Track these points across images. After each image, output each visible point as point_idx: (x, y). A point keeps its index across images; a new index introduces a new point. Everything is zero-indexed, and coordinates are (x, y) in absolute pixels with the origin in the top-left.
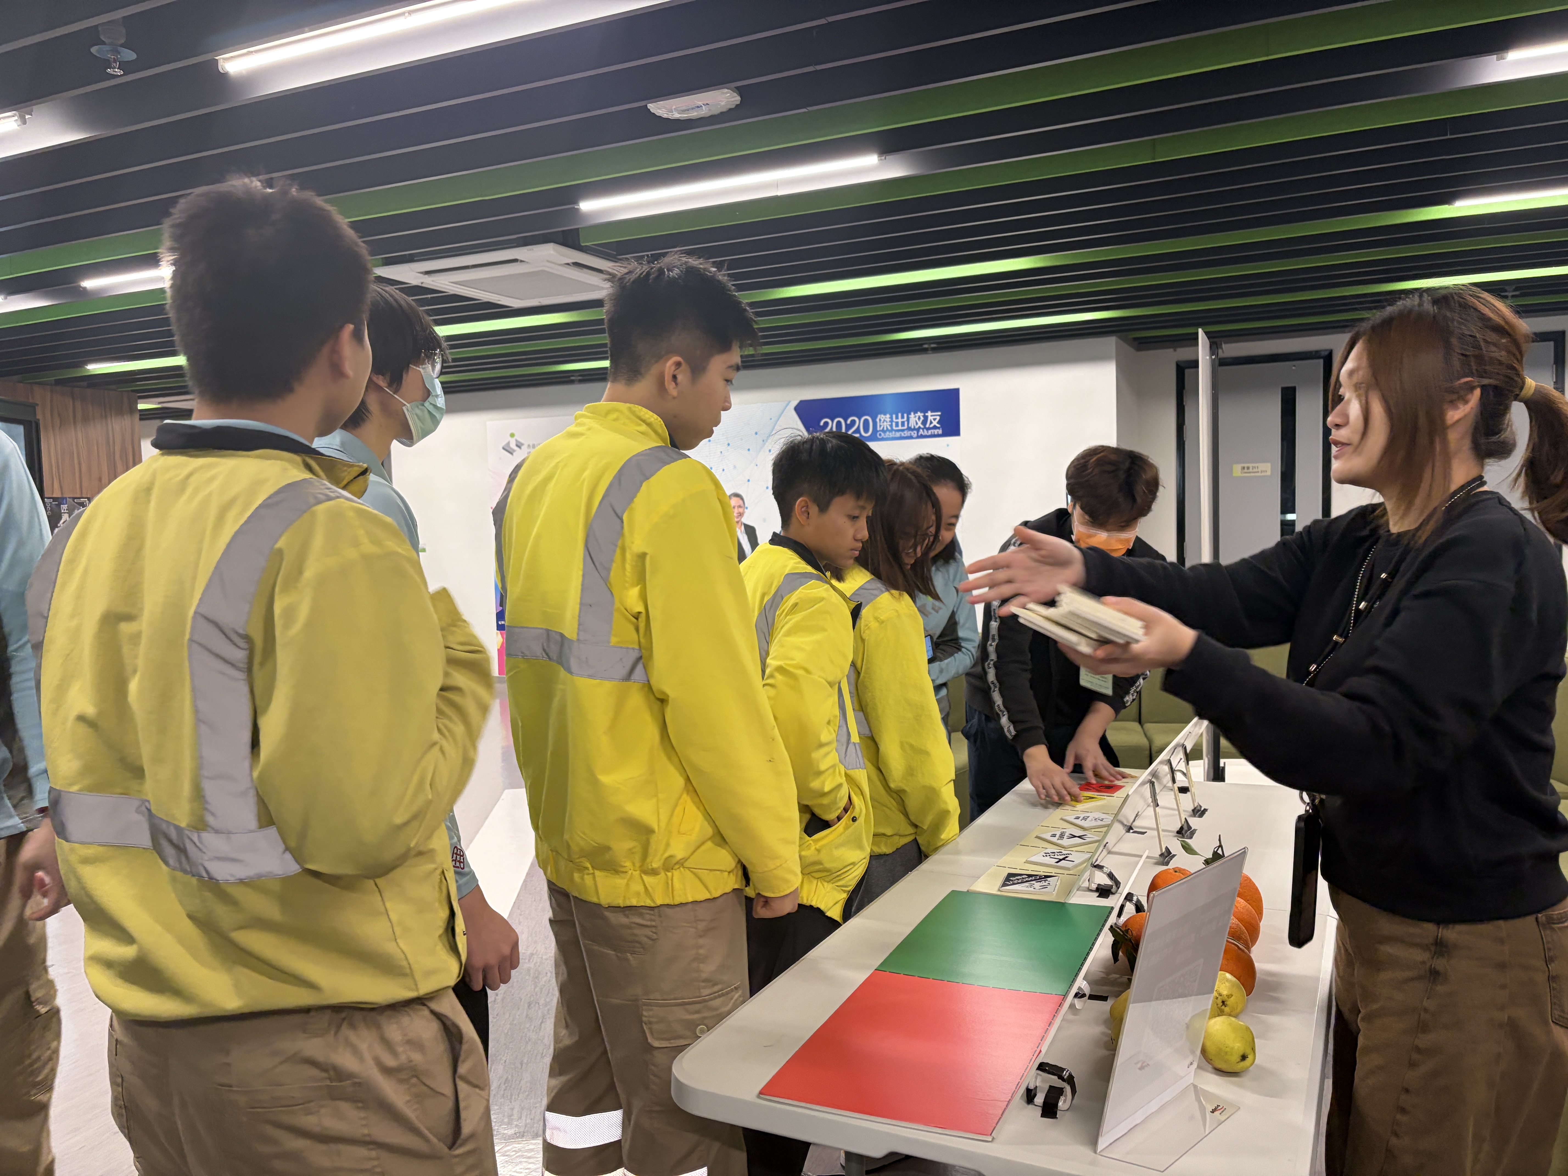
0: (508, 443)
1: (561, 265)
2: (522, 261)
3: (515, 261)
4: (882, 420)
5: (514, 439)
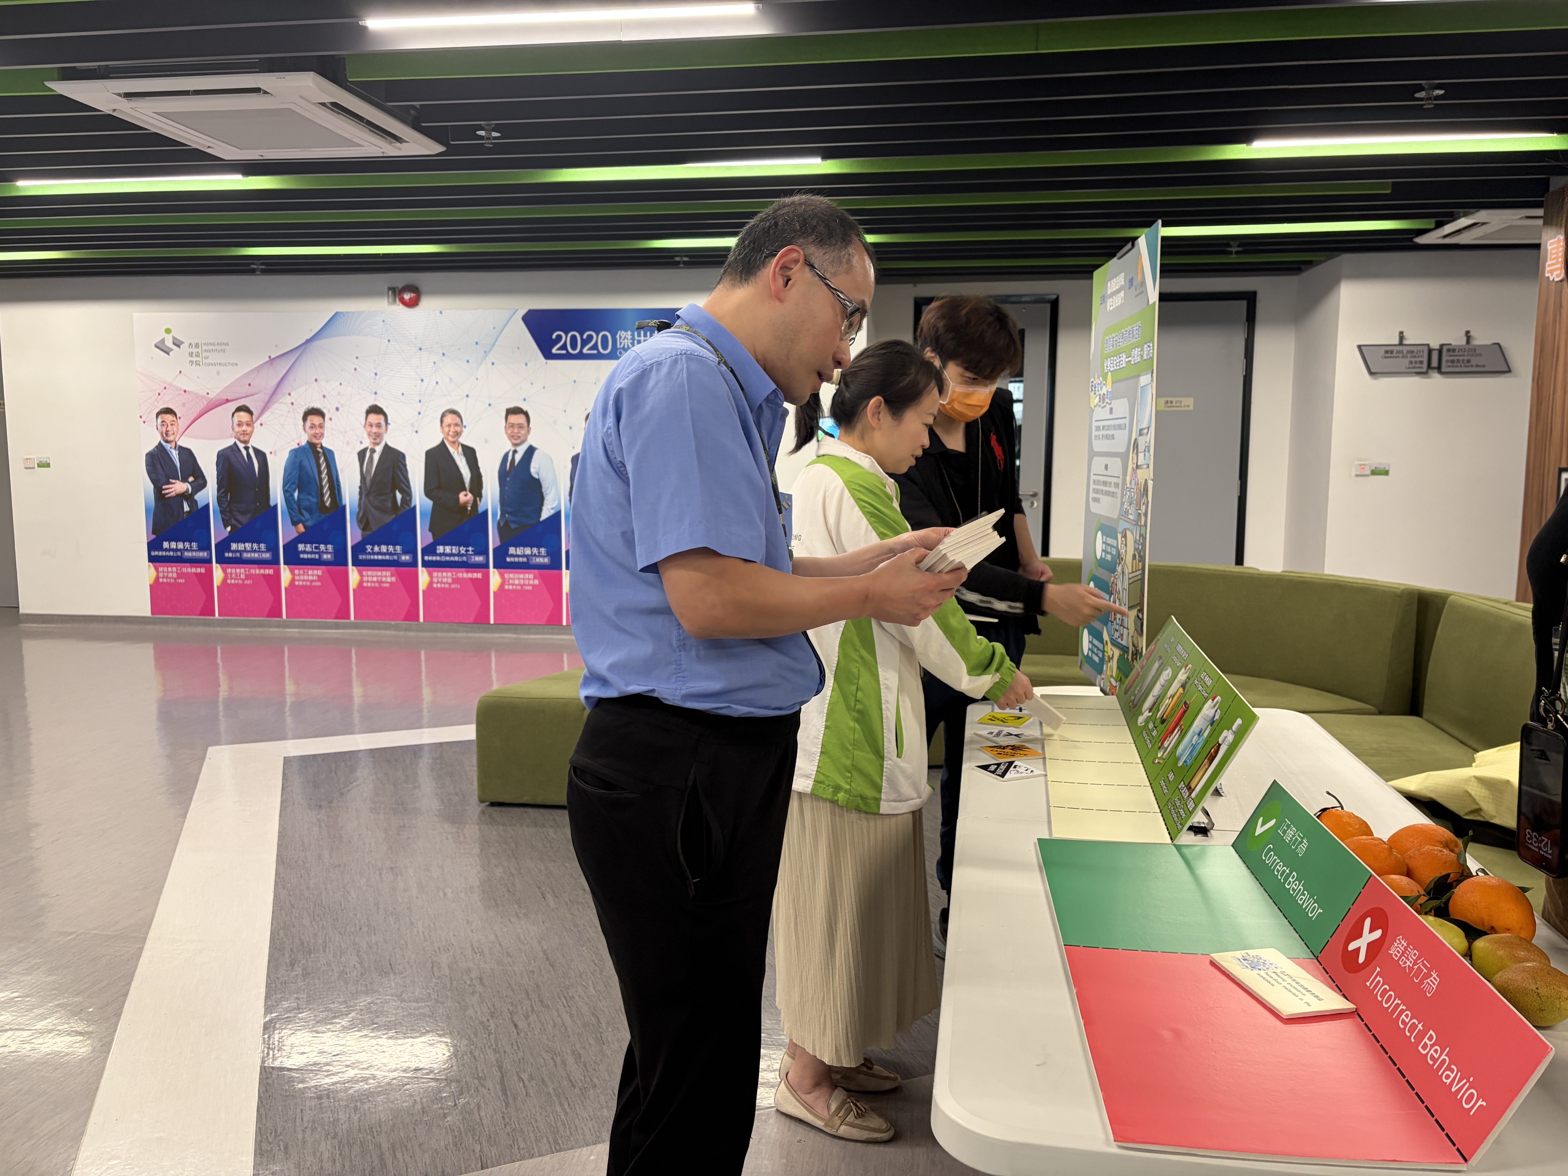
0: (163, 341)
1: (314, 104)
2: (266, 92)
3: (257, 90)
4: (623, 337)
5: (171, 335)
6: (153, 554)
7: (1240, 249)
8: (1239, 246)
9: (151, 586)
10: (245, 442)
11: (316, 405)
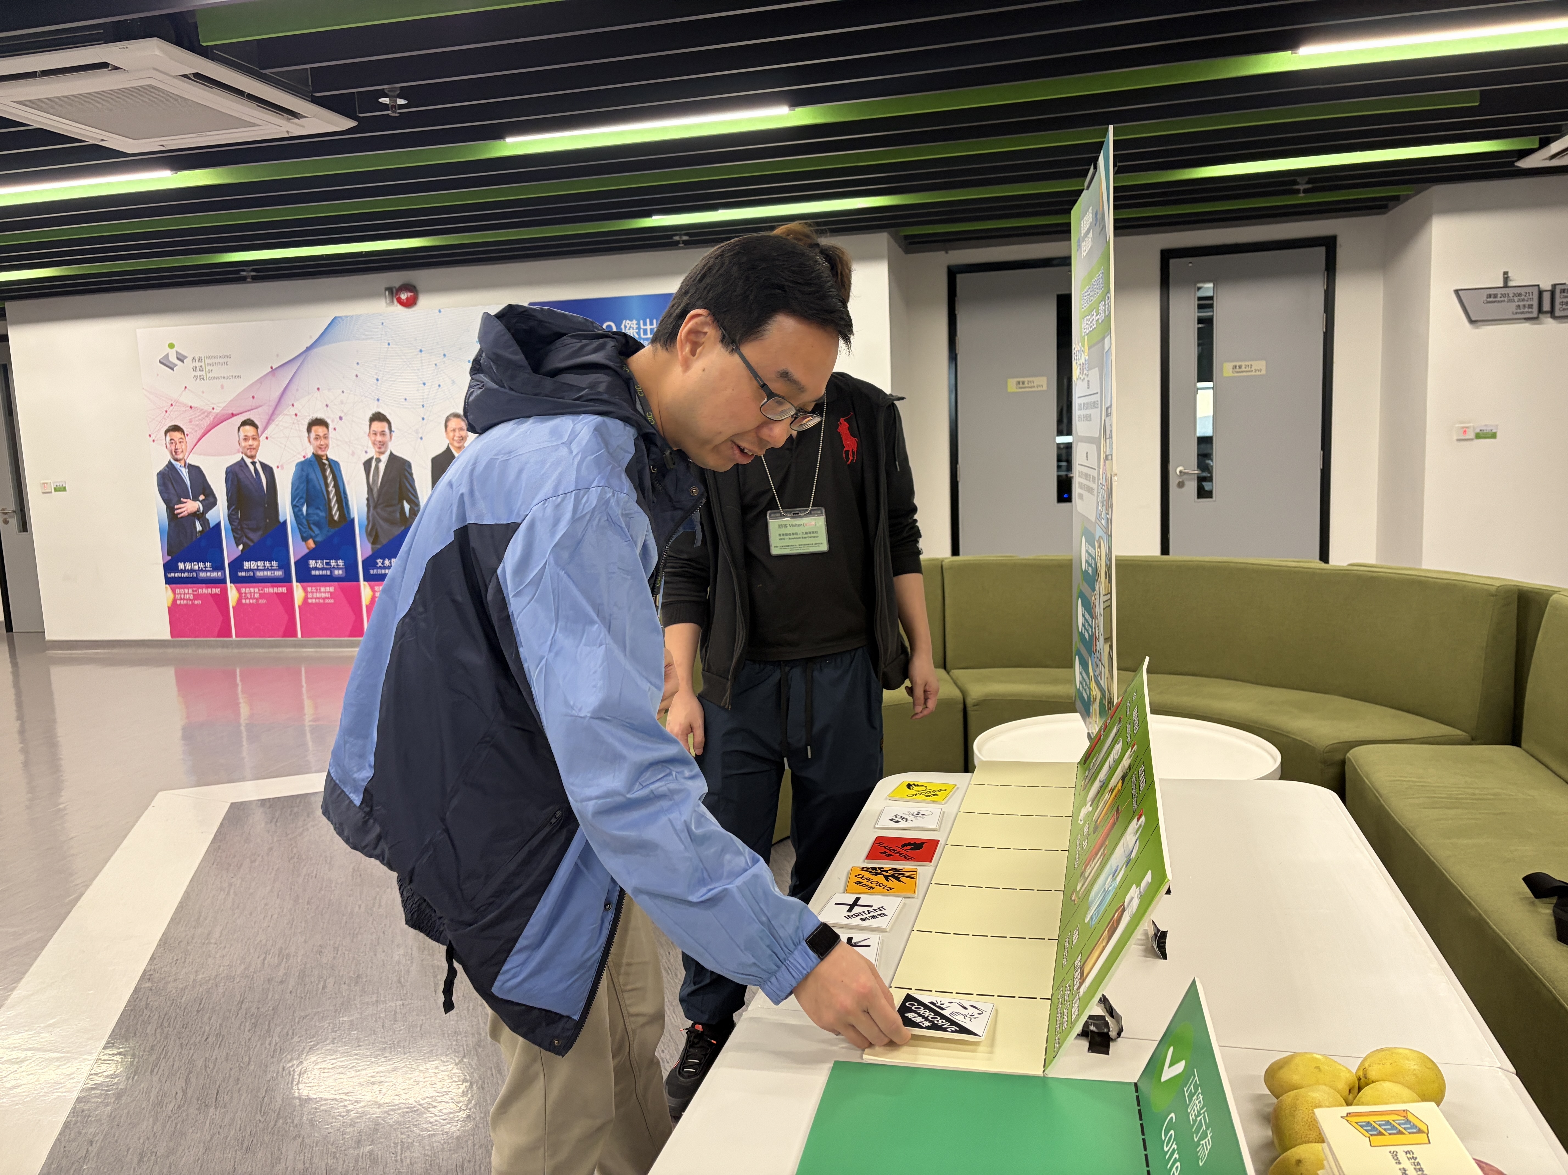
0: (167, 356)
1: (176, 77)
2: (117, 68)
3: (106, 66)
5: (174, 351)
6: (169, 575)
7: (1309, 186)
8: (1308, 183)
9: (169, 608)
10: (252, 457)
11: (320, 415)
